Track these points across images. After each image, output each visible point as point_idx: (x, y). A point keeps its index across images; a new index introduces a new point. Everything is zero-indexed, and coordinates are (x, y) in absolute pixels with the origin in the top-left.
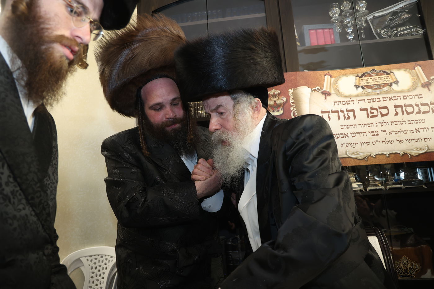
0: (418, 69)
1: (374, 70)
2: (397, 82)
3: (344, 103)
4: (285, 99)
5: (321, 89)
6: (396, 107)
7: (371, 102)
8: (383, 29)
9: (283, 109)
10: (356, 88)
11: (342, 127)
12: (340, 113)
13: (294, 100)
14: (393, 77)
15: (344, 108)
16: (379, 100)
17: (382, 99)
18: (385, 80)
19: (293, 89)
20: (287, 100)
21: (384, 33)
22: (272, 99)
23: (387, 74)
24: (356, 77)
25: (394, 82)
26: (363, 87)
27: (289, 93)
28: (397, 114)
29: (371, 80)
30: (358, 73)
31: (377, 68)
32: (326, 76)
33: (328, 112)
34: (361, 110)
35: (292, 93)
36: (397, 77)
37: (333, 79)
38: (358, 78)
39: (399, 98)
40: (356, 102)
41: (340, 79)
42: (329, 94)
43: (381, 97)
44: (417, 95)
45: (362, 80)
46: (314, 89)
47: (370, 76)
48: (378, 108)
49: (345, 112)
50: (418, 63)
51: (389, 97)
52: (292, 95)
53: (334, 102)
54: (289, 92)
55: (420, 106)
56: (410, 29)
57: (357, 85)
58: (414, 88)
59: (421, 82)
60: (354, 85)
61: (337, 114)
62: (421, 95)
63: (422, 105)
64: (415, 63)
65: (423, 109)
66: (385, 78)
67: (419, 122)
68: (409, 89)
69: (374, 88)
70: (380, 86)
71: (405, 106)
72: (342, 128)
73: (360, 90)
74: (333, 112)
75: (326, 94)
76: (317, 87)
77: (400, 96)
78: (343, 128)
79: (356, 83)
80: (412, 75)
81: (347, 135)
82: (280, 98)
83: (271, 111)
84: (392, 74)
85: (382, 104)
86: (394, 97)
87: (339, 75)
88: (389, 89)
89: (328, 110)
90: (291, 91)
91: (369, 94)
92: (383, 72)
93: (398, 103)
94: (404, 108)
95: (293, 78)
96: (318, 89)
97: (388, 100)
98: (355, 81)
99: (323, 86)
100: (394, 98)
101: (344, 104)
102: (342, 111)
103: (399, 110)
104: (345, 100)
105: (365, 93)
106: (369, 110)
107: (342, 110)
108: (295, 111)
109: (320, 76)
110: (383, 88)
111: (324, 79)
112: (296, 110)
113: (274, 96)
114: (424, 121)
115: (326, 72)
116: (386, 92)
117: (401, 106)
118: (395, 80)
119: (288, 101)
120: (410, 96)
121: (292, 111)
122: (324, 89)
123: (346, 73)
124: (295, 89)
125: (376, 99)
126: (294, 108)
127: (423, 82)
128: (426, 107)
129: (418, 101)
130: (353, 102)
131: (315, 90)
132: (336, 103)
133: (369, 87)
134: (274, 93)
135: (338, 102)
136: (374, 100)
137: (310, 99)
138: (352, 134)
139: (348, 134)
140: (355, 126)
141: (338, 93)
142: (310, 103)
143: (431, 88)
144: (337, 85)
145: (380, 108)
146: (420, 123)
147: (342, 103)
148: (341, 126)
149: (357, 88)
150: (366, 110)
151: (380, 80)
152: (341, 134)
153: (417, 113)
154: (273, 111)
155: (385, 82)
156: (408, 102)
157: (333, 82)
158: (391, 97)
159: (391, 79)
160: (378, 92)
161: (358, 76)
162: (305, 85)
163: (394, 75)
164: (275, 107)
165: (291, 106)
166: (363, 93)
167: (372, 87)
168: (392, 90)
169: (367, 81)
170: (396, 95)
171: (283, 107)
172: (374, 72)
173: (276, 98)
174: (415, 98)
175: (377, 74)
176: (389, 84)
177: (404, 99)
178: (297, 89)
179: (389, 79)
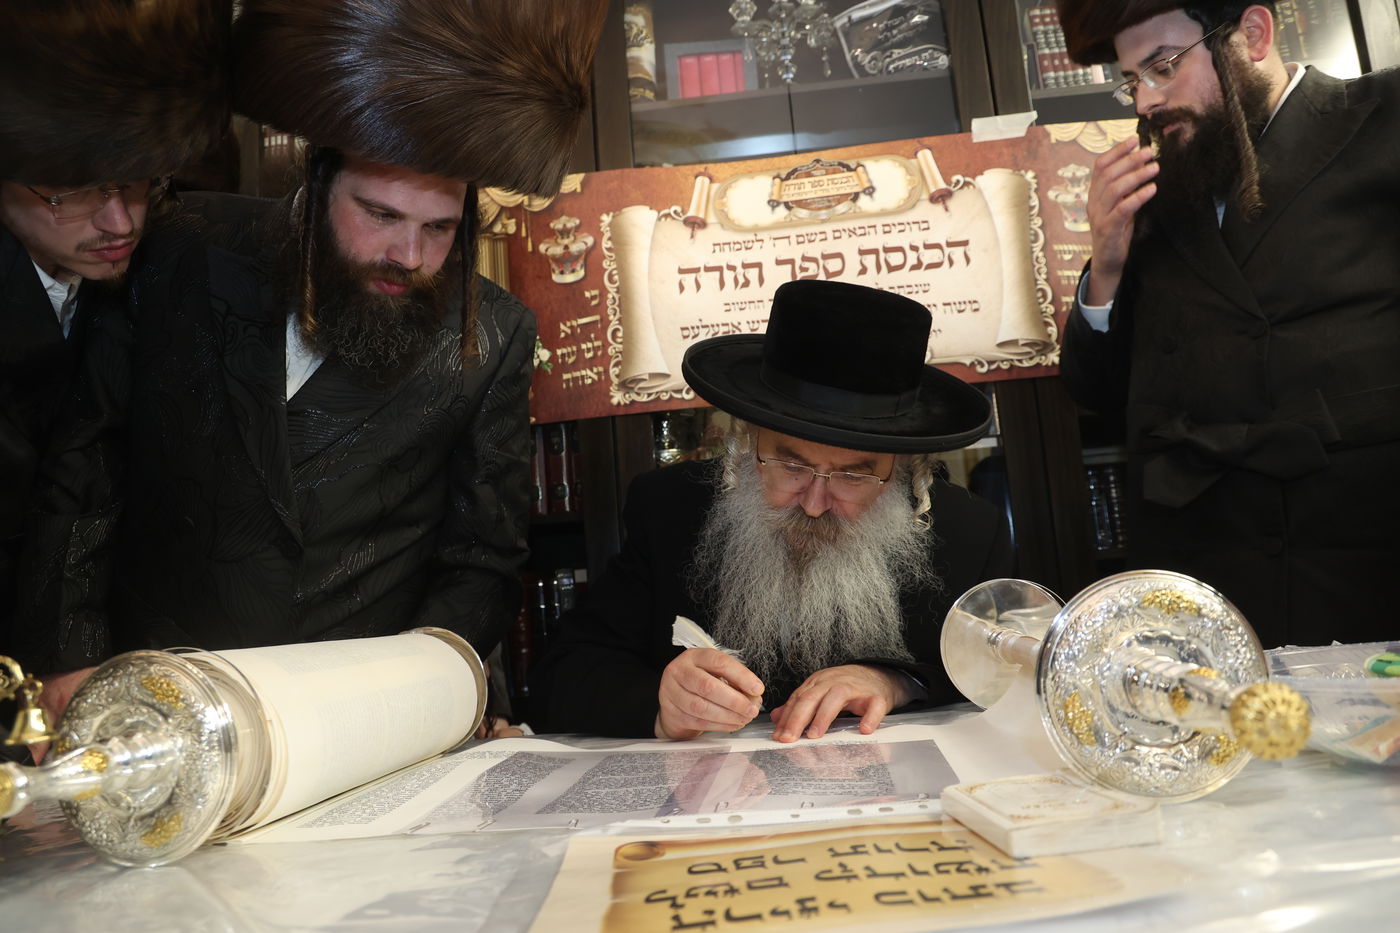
0: (925, 157)
1: (818, 161)
2: (870, 191)
3: (738, 246)
4: (590, 241)
5: (683, 211)
6: (862, 252)
7: (803, 242)
8: (868, 52)
9: (585, 266)
10: (770, 208)
11: (727, 307)
12: (726, 271)
13: (613, 243)
14: (864, 177)
15: (737, 259)
16: (823, 236)
17: (830, 235)
18: (843, 185)
19: (611, 214)
20: (595, 243)
21: (870, 62)
22: (559, 240)
23: (849, 169)
24: (774, 178)
25: (864, 191)
26: (788, 206)
27: (602, 224)
28: (863, 271)
29: (808, 187)
30: (779, 168)
31: (827, 156)
32: (699, 179)
33: (696, 270)
34: (779, 262)
35: (610, 225)
36: (872, 176)
37: (715, 186)
38: (777, 180)
39: (872, 230)
40: (768, 243)
41: (733, 185)
42: (702, 224)
43: (828, 228)
44: (917, 223)
45: (787, 188)
46: (666, 211)
47: (809, 175)
48: (819, 257)
49: (740, 270)
50: (927, 140)
51: (850, 231)
52: (608, 229)
53: (715, 245)
54: (602, 221)
55: (922, 250)
56: (918, 53)
57: (774, 201)
58: (910, 204)
59: (929, 191)
60: (768, 199)
61: (717, 274)
62: (927, 222)
63: (927, 247)
64: (919, 142)
65: (929, 256)
66: (845, 180)
67: (915, 289)
68: (899, 207)
69: (813, 206)
70: (829, 201)
71: (887, 250)
72: (727, 311)
73: (781, 211)
74: (708, 269)
75: (696, 224)
76: (674, 208)
77: (874, 226)
78: (729, 310)
79: (772, 194)
80: (909, 172)
81: (737, 328)
82: (579, 236)
83: (557, 272)
84: (860, 169)
85: (831, 247)
86: (860, 228)
87: (731, 176)
88: (850, 209)
89: (696, 266)
90: (606, 219)
91: (802, 223)
92: (840, 164)
93: (869, 243)
94: (882, 255)
95: (614, 184)
96: (675, 212)
97: (845, 235)
98: (768, 189)
99: (689, 205)
100: (859, 232)
101: (738, 250)
102: (732, 268)
103: (870, 260)
104: (740, 238)
105: (792, 220)
106: (798, 262)
107: (732, 263)
108: (613, 270)
109: (683, 179)
110: (836, 205)
111: (693, 187)
112: (614, 266)
113: (565, 232)
114: (927, 288)
115: (700, 168)
116: (844, 217)
117: (875, 252)
118: (867, 185)
119: (597, 244)
120: (899, 224)
121: (606, 270)
122: (691, 213)
123: (750, 169)
124: (617, 213)
125: (816, 234)
126: (612, 264)
127: (933, 190)
128: (937, 251)
129: (917, 237)
130: (760, 243)
131: (667, 216)
132: (717, 248)
133: (801, 204)
134: (565, 225)
135: (724, 244)
136: (813, 238)
137: (653, 239)
138: (751, 324)
139: (739, 324)
140: (760, 304)
141: (726, 222)
142: (652, 249)
143: (951, 203)
144: (725, 200)
145: (825, 257)
146: (917, 292)
147: (732, 245)
148: (726, 304)
149: (773, 207)
150: (791, 262)
151: (831, 186)
152: (723, 325)
153: (914, 268)
154: (562, 273)
155: (842, 192)
156: (893, 240)
157: (716, 193)
158: (854, 229)
159: (856, 182)
160: (824, 217)
161: (778, 176)
162: (644, 203)
163: (866, 172)
164: (566, 260)
165: (605, 258)
166: (788, 220)
167: (810, 204)
168: (858, 210)
169: (800, 188)
170: (865, 223)
171: (585, 260)
172: (818, 165)
173: (568, 237)
174: (911, 229)
175: (824, 172)
176: (852, 197)
177: (885, 232)
178: (621, 214)
179: (852, 183)
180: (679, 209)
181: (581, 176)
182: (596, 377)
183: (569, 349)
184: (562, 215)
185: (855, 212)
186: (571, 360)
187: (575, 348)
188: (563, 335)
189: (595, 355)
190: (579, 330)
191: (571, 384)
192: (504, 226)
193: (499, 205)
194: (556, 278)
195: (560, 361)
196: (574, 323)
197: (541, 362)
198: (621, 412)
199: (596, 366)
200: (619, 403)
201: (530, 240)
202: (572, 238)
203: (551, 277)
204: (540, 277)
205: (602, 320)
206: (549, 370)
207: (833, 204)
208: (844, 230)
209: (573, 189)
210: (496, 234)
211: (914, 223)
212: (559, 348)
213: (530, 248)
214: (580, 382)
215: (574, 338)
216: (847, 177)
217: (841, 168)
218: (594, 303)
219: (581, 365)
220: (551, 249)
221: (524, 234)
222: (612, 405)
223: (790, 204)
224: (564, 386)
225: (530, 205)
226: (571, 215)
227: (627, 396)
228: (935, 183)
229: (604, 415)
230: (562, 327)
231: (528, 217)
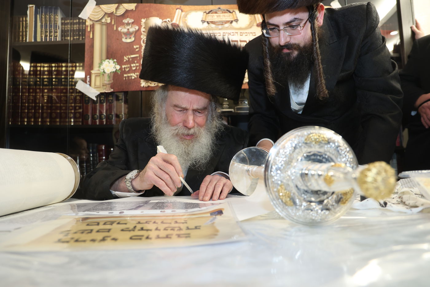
1: (219, 8)
2: (237, 21)
4: (137, 28)
9: (135, 36)
13: (145, 29)
14: (235, 15)
16: (219, 34)
18: (228, 18)
19: (145, 19)
22: (126, 27)
23: (230, 12)
24: (204, 13)
25: (235, 20)
26: (208, 22)
29: (215, 17)
30: (206, 10)
31: (223, 7)
32: (178, 10)
35: (145, 23)
36: (238, 17)
37: (183, 13)
38: (205, 14)
39: (236, 34)
41: (189, 14)
43: (221, 32)
45: (208, 17)
46: (165, 20)
47: (216, 13)
51: (229, 33)
52: (144, 24)
54: (142, 21)
57: (203, 21)
58: (250, 26)
59: (256, 22)
60: (201, 20)
62: (255, 33)
66: (228, 16)
68: (246, 27)
69: (217, 24)
70: (222, 23)
71: (241, 41)
73: (206, 24)
75: (175, 26)
76: (168, 19)
77: (237, 33)
79: (203, 18)
82: (133, 26)
83: (124, 38)
84: (234, 13)
87: (189, 10)
88: (229, 26)
90: (143, 21)
91: (212, 29)
92: (227, 10)
93: (235, 38)
95: (147, 9)
96: (168, 21)
98: (202, 16)
99: (173, 19)
100: (233, 34)
105: (209, 28)
108: (144, 39)
109: (172, 10)
110: (225, 24)
111: (175, 13)
113: (128, 24)
115: (178, 6)
116: (227, 28)
118: (236, 18)
119: (139, 29)
121: (142, 39)
122: (174, 22)
123: (196, 9)
124: (148, 19)
125: (217, 33)
126: (144, 36)
127: (258, 22)
131: (165, 22)
133: (212, 22)
134: (128, 22)
144: (186, 18)
149: (203, 23)
151: (223, 17)
154: (126, 38)
155: (227, 20)
157: (183, 16)
158: (230, 33)
159: (232, 17)
160: (220, 28)
161: (205, 12)
162: (157, 16)
163: (236, 14)
164: (128, 34)
165: (141, 34)
166: (208, 27)
167: (216, 23)
168: (232, 27)
169: (212, 17)
170: (234, 31)
171: (135, 35)
172: (220, 10)
173: (129, 26)
174: (249, 35)
175: (221, 12)
176: (230, 22)
177: (241, 35)
178: (149, 19)
179: (230, 17)
180: (170, 20)
181: (135, 4)
182: (136, 77)
183: (127, 66)
184: (127, 18)
185: (231, 27)
186: (127, 70)
187: (129, 66)
188: (125, 61)
189: (136, 69)
190: (131, 59)
191: (127, 78)
192: (106, 20)
193: (105, 12)
194: (124, 40)
195: (123, 70)
196: (129, 57)
197: (116, 70)
198: (144, 89)
199: (136, 72)
200: (144, 87)
201: (115, 26)
202: (130, 26)
203: (122, 39)
204: (118, 39)
205: (139, 56)
206: (119, 73)
207: (224, 23)
208: (227, 33)
209: (132, 9)
210: (102, 23)
211: (251, 33)
212: (123, 65)
213: (115, 29)
214: (130, 78)
215: (129, 62)
216: (229, 15)
217: (227, 12)
218: (137, 50)
219: (131, 72)
220: (123, 29)
221: (113, 23)
222: (141, 87)
223: (209, 22)
224: (124, 79)
225: (116, 13)
226: (131, 18)
227: (147, 84)
228: (259, 20)
229: (138, 90)
230: (125, 58)
231: (115, 17)
